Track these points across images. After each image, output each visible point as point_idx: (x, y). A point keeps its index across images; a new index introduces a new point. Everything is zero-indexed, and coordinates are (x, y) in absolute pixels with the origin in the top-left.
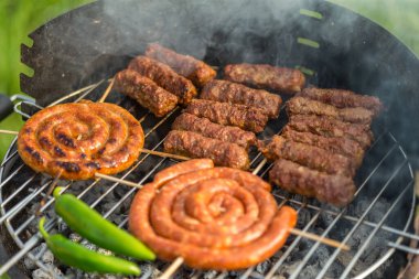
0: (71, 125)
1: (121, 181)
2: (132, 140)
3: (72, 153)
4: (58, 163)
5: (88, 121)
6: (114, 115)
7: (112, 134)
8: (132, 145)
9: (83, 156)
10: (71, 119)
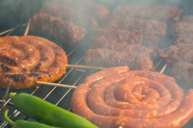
0: (9, 51)
1: (59, 85)
2: (59, 58)
3: (16, 68)
4: (7, 76)
5: (21, 47)
6: (40, 43)
7: (42, 55)
8: (60, 61)
9: (24, 70)
10: (7, 47)
